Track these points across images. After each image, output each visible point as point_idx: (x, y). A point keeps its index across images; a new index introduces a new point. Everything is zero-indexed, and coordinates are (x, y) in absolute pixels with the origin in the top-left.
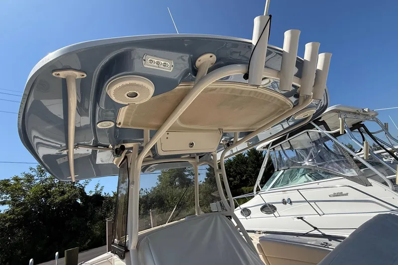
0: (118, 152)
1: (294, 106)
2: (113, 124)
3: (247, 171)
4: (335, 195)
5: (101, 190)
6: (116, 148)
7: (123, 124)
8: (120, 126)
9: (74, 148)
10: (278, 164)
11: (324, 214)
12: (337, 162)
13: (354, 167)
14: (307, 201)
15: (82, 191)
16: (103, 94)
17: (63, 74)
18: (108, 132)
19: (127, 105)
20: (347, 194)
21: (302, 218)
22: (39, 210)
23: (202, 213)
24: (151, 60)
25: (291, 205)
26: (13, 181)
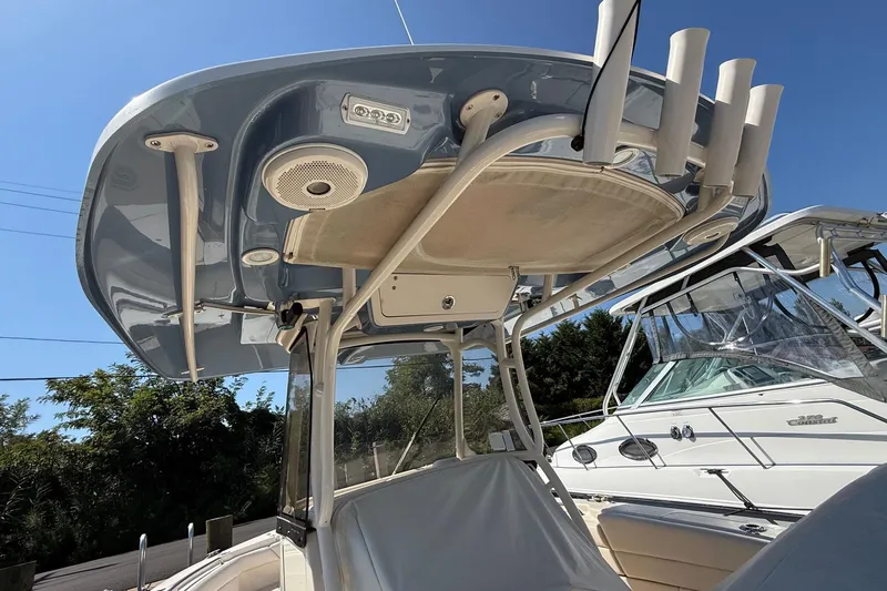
0: (286, 319)
1: (686, 214)
2: (276, 257)
3: (585, 362)
4: (803, 421)
5: (269, 399)
6: (282, 309)
7: (300, 256)
8: (291, 261)
9: (196, 309)
10: (661, 347)
11: (774, 465)
12: (808, 343)
13: (855, 357)
14: (732, 434)
15: (230, 401)
16: (256, 187)
17: (166, 143)
18: (264, 275)
19: (306, 213)
20: (834, 420)
21: (719, 473)
22: (149, 439)
23: (470, 453)
24: (360, 108)
25: (694, 441)
26: (94, 380)
